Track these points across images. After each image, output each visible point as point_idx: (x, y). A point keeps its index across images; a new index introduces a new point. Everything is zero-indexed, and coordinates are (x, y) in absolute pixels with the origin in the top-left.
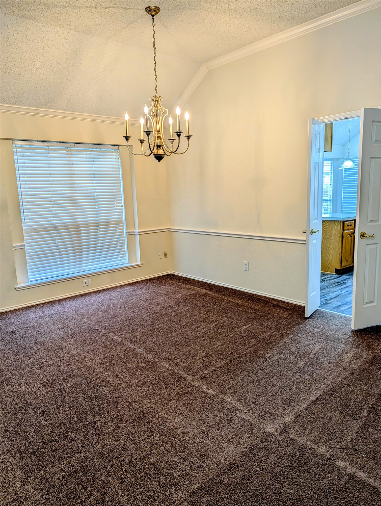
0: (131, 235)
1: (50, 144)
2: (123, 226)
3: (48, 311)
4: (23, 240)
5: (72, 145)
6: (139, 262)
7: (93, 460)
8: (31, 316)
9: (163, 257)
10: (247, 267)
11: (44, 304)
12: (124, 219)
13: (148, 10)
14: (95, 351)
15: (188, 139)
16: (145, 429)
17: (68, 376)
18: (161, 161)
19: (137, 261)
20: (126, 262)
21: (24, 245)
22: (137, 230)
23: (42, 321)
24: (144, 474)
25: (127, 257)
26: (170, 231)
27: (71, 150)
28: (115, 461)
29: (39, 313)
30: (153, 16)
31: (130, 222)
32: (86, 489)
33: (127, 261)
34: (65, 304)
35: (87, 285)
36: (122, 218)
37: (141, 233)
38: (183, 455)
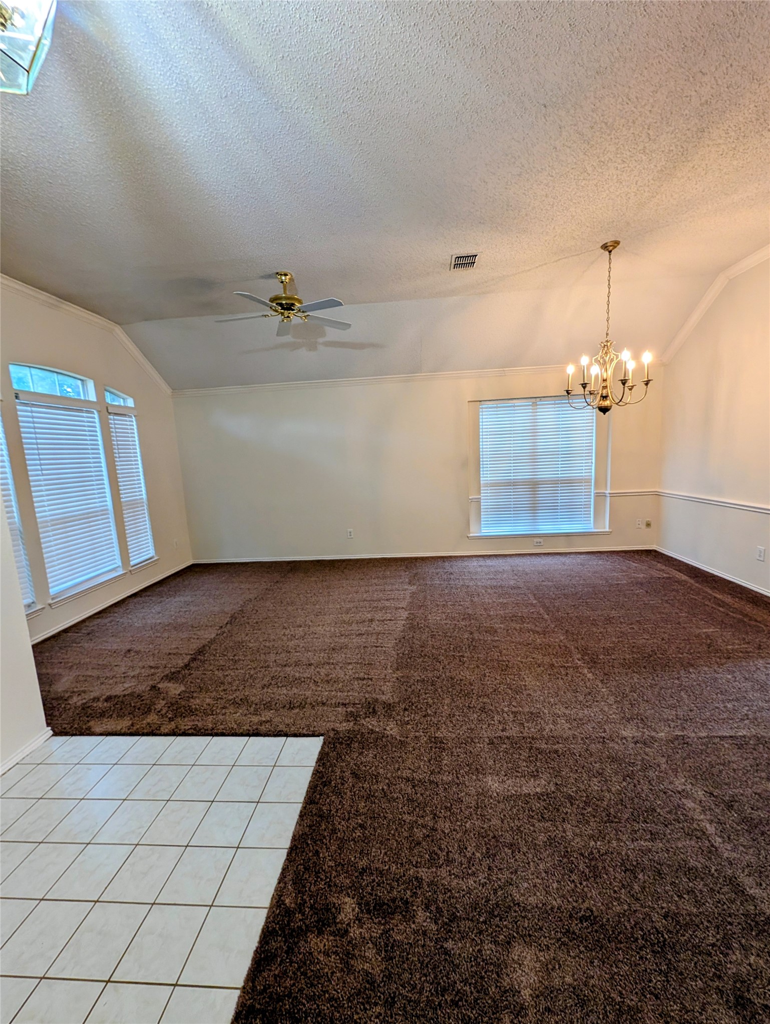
0: (598, 496)
1: (514, 401)
2: (591, 485)
3: (489, 562)
4: (480, 493)
5: (538, 399)
6: (607, 529)
7: (444, 680)
8: (474, 563)
9: (644, 527)
10: (762, 554)
11: (490, 556)
12: (593, 477)
13: (605, 247)
14: (504, 606)
15: (647, 384)
16: (498, 678)
17: (469, 617)
18: (607, 413)
19: (605, 528)
20: (590, 527)
21: (480, 498)
22: (608, 491)
23: (479, 570)
24: (472, 706)
25: (592, 522)
26: (658, 495)
27: (537, 405)
28: (458, 688)
29: (482, 562)
30: (610, 252)
31: (599, 481)
32: (426, 694)
33: (592, 525)
34: (509, 560)
35: (539, 545)
36: (591, 476)
37: (612, 495)
38: (514, 709)
